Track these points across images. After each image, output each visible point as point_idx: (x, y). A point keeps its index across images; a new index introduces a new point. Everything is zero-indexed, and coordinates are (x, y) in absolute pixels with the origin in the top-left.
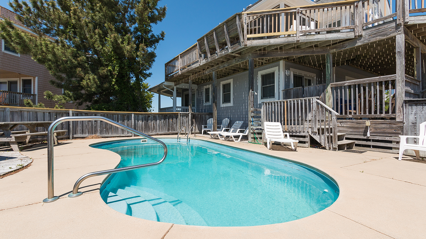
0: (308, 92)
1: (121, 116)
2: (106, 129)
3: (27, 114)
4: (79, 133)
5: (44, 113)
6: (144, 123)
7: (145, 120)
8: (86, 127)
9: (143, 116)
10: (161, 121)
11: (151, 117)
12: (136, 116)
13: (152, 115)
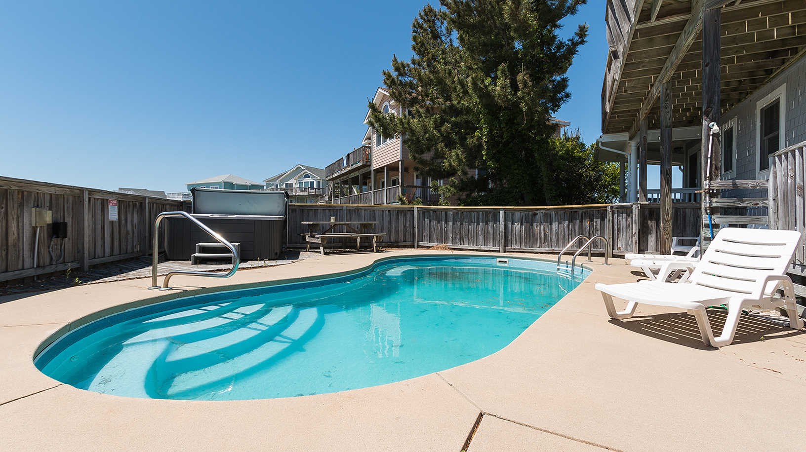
1: (483, 214)
2: (460, 236)
3: (365, 213)
4: (426, 240)
5: (383, 211)
6: (525, 228)
7: (527, 222)
8: (434, 232)
9: (522, 214)
10: (561, 224)
11: (540, 216)
12: (510, 214)
13: (542, 212)
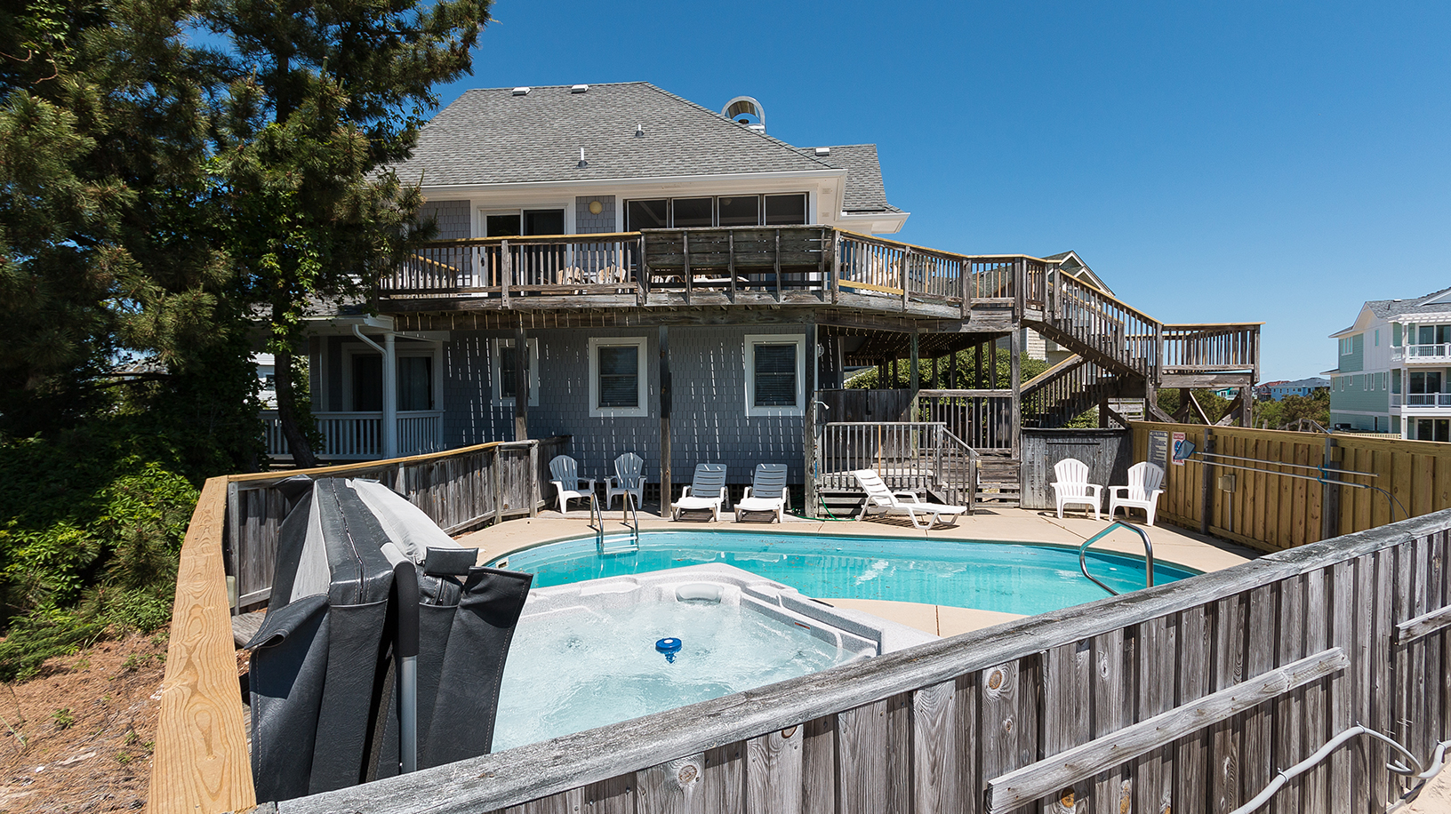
0: (876, 401)
6: (420, 498)
7: (423, 485)
9: (416, 470)
13: (438, 464)
